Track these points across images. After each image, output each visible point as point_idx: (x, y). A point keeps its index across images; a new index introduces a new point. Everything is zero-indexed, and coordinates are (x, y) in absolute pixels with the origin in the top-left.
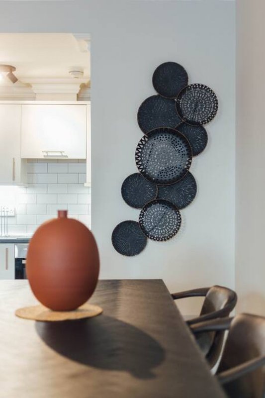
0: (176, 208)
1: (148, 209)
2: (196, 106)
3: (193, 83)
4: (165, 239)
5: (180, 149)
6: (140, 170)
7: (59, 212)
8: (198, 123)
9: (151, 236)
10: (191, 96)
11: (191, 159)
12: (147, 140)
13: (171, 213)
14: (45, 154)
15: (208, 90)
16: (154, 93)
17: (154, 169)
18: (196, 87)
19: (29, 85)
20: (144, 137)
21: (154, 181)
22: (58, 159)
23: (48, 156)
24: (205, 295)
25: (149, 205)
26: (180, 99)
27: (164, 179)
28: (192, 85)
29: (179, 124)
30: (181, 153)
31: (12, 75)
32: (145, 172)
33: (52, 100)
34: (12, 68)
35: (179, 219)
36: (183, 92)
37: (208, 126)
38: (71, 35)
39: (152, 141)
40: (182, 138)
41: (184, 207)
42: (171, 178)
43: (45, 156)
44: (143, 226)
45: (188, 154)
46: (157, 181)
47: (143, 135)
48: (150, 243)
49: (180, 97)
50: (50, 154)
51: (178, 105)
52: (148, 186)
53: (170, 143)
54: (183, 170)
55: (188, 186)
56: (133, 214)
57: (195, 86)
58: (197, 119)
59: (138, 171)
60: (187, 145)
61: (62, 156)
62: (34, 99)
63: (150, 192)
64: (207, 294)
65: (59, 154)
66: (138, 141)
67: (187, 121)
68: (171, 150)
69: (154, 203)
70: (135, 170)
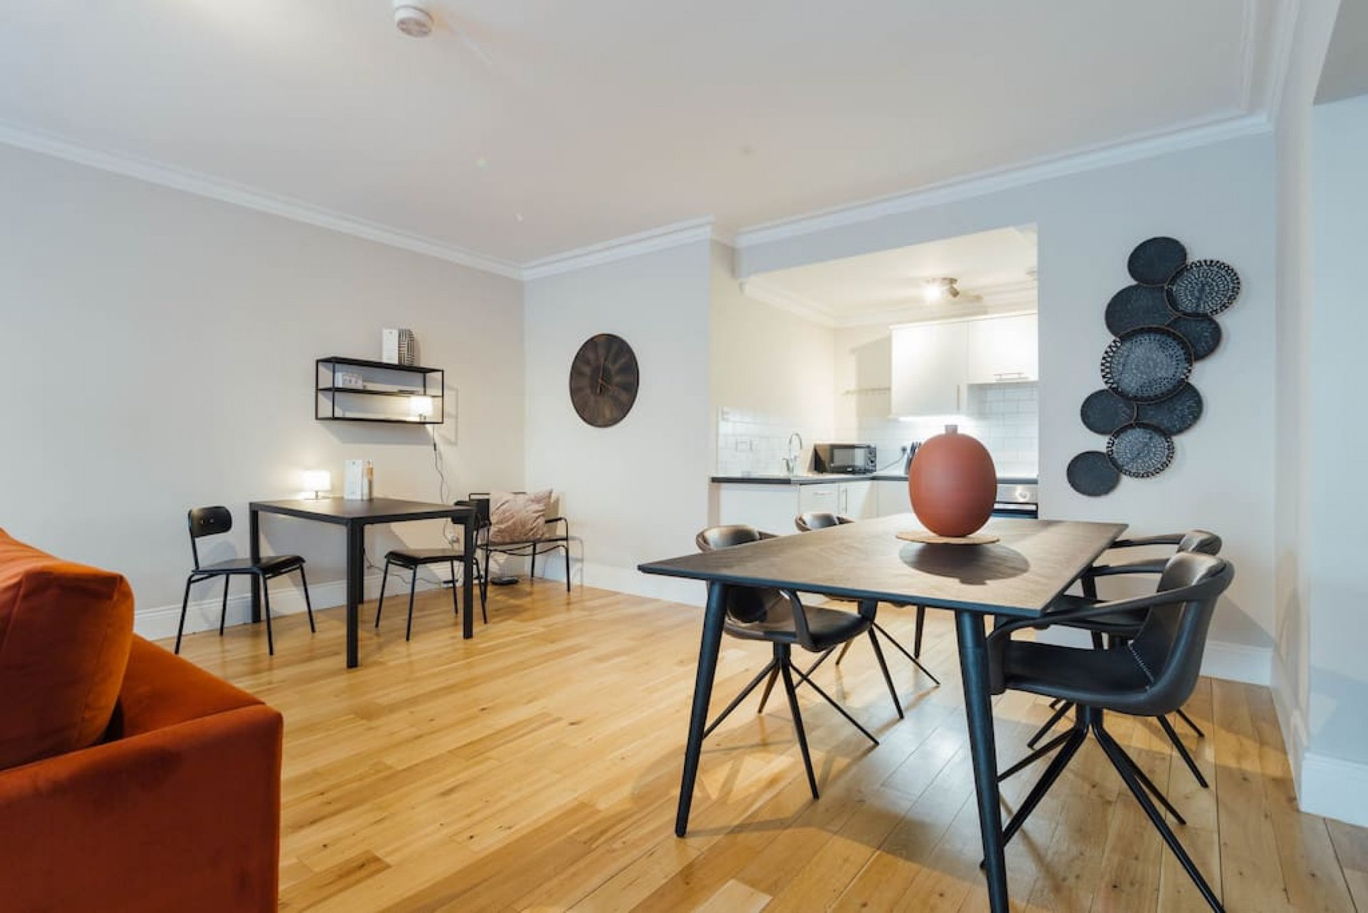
0: (1167, 434)
1: (1122, 435)
2: (1202, 290)
3: (1196, 259)
4: (1147, 475)
5: (1172, 352)
6: (1109, 385)
7: (947, 427)
8: (1205, 315)
9: (1126, 471)
10: (1193, 277)
11: (1191, 365)
12: (1119, 345)
13: (1159, 440)
14: (998, 377)
15: (1222, 267)
16: (1131, 282)
17: (1131, 382)
18: (1201, 265)
19: (978, 298)
20: (1114, 342)
21: (1131, 399)
22: (1018, 383)
23: (1001, 379)
24: (1178, 543)
25: (1123, 430)
26: (1173, 285)
27: (1146, 394)
28: (1193, 263)
29: (1172, 319)
30: (1174, 358)
31: (952, 287)
32: (1117, 388)
33: (1014, 310)
34: (952, 281)
35: (1171, 449)
36: (1179, 274)
37: (1223, 317)
38: (1011, 229)
39: (1128, 345)
40: (1175, 337)
41: (1180, 431)
42: (1158, 392)
43: (997, 380)
44: (1113, 458)
45: (1186, 359)
46: (1135, 398)
47: (1113, 338)
48: (1125, 480)
49: (1173, 282)
50: (1004, 377)
51: (1169, 293)
52: (1121, 405)
53: (1158, 346)
54: (1178, 382)
55: (1188, 404)
56: (1099, 443)
57: (1199, 265)
58: (1205, 308)
59: (1105, 387)
60: (1184, 346)
61: (1020, 378)
62: (986, 313)
63: (1124, 413)
64: (1182, 543)
65: (1017, 376)
66: (1105, 348)
67: (1185, 314)
68: (1160, 356)
69: (1131, 426)
70: (1101, 385)
